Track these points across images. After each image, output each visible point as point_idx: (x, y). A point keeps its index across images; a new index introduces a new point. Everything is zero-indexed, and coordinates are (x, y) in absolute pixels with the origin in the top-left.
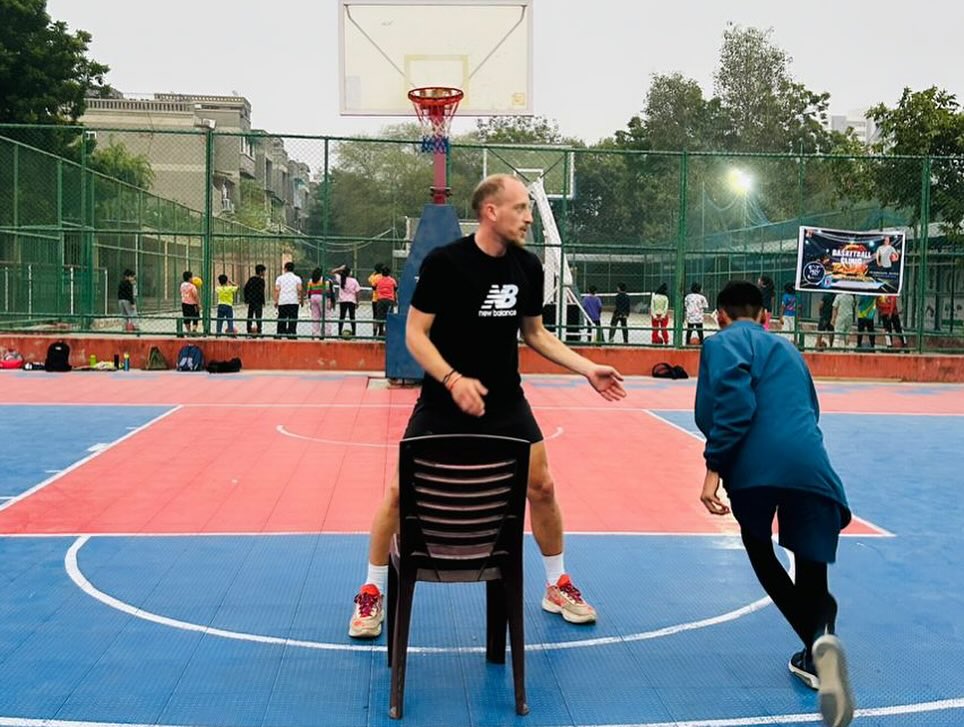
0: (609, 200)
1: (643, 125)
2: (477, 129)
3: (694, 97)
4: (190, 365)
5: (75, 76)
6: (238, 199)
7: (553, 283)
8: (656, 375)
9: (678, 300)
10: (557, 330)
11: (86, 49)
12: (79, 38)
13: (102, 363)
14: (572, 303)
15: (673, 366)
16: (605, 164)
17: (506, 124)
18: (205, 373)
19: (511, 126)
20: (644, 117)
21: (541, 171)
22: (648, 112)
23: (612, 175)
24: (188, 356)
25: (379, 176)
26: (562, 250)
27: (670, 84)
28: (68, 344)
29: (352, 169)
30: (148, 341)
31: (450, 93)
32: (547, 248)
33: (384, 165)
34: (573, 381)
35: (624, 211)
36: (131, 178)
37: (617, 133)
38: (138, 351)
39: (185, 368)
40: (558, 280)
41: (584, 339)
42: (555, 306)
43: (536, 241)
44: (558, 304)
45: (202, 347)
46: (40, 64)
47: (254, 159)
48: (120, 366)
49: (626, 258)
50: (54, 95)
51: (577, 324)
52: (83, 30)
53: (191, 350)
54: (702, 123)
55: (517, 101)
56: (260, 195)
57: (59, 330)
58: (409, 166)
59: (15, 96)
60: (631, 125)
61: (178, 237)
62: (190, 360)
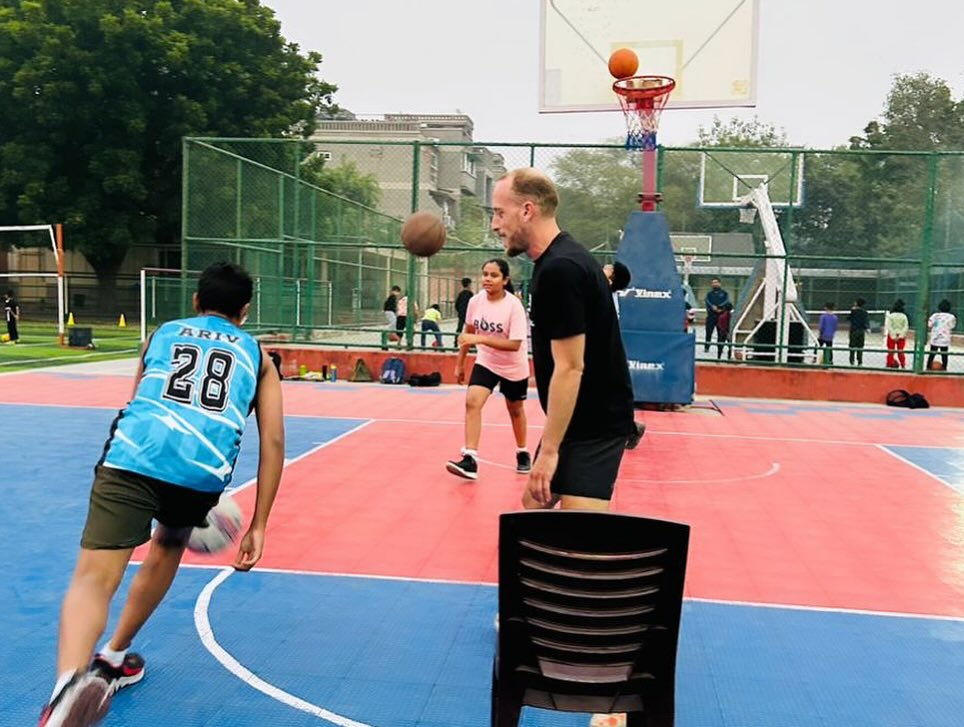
0: (840, 211)
1: (881, 130)
2: (699, 140)
3: (942, 98)
4: (393, 378)
5: (307, 96)
6: (459, 215)
7: (774, 299)
8: (890, 403)
9: (920, 319)
10: (777, 350)
11: (317, 70)
12: (310, 59)
13: (311, 373)
14: (795, 320)
15: (911, 394)
16: (836, 173)
17: (730, 133)
18: (407, 386)
19: (734, 135)
20: (883, 121)
21: (766, 177)
22: (890, 117)
23: (844, 185)
24: (390, 369)
25: (595, 191)
26: (786, 263)
27: (914, 85)
28: (281, 354)
29: (568, 185)
30: (355, 353)
31: (661, 82)
32: (768, 260)
33: (600, 179)
34: (793, 407)
35: (858, 225)
36: (360, 196)
37: (852, 140)
38: (346, 363)
39: (388, 381)
40: (780, 295)
41: (807, 361)
42: (775, 324)
43: (757, 252)
44: (779, 321)
45: (405, 360)
46: (274, 85)
47: (474, 175)
48: (328, 377)
49: (857, 274)
50: (287, 114)
51: (802, 344)
52: (314, 51)
53: (394, 363)
54: (949, 127)
55: (737, 90)
56: (479, 211)
57: (278, 340)
58: (626, 178)
59: (252, 117)
60: (867, 130)
61: (396, 251)
62: (393, 372)
